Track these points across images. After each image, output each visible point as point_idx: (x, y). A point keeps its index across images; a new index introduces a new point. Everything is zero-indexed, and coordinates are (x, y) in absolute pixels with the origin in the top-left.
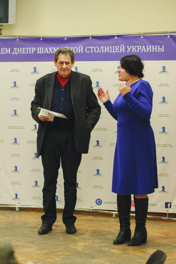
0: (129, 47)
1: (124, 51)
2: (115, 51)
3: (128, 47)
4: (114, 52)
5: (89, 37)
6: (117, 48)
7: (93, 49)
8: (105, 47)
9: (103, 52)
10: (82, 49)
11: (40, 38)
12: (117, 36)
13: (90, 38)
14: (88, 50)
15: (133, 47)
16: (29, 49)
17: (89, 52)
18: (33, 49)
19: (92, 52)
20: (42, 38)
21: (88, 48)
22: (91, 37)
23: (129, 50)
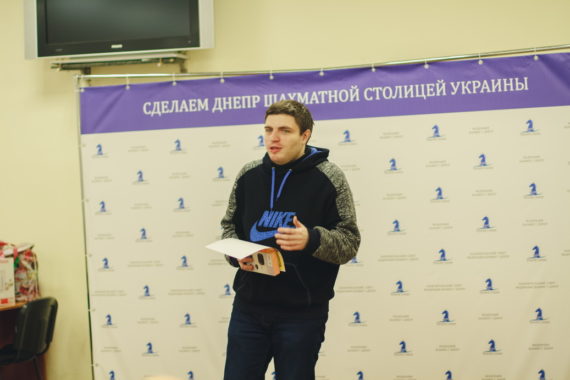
0: (455, 85)
1: (444, 94)
2: (426, 93)
3: (452, 84)
4: (423, 95)
5: (370, 68)
6: (431, 87)
7: (381, 92)
8: (406, 87)
9: (401, 96)
10: (357, 93)
11: (268, 75)
12: (429, 63)
13: (374, 70)
14: (370, 94)
15: (463, 83)
16: (246, 100)
17: (371, 98)
18: (256, 99)
19: (378, 98)
20: (273, 75)
21: (369, 92)
22: (376, 68)
23: (456, 89)
